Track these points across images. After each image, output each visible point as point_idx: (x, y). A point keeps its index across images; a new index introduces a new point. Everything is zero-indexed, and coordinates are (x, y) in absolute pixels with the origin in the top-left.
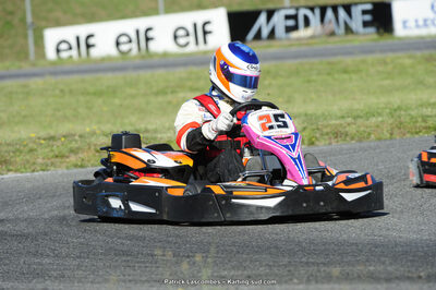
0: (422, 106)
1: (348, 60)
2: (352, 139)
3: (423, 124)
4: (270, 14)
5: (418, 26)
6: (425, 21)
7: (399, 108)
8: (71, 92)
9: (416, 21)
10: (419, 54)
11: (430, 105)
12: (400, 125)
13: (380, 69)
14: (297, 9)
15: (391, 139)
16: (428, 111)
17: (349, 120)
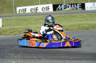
0: (84, 24)
1: (74, 14)
2: (70, 30)
3: (84, 28)
4: (61, 5)
5: (90, 8)
6: (91, 7)
7: (80, 25)
8: (19, 20)
9: (90, 7)
10: (88, 14)
11: (86, 24)
12: (79, 28)
13: (80, 16)
14: (66, 4)
15: (77, 31)
16: (85, 25)
17: (70, 27)
